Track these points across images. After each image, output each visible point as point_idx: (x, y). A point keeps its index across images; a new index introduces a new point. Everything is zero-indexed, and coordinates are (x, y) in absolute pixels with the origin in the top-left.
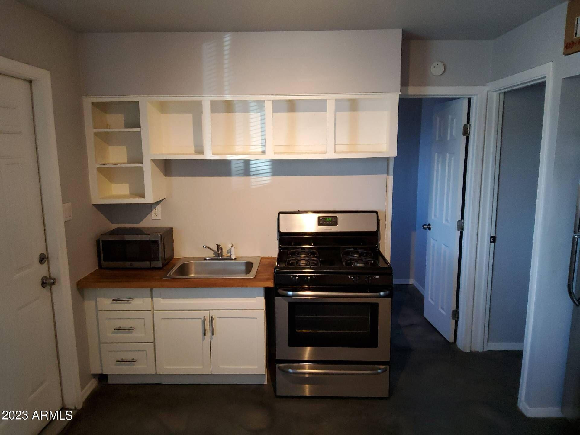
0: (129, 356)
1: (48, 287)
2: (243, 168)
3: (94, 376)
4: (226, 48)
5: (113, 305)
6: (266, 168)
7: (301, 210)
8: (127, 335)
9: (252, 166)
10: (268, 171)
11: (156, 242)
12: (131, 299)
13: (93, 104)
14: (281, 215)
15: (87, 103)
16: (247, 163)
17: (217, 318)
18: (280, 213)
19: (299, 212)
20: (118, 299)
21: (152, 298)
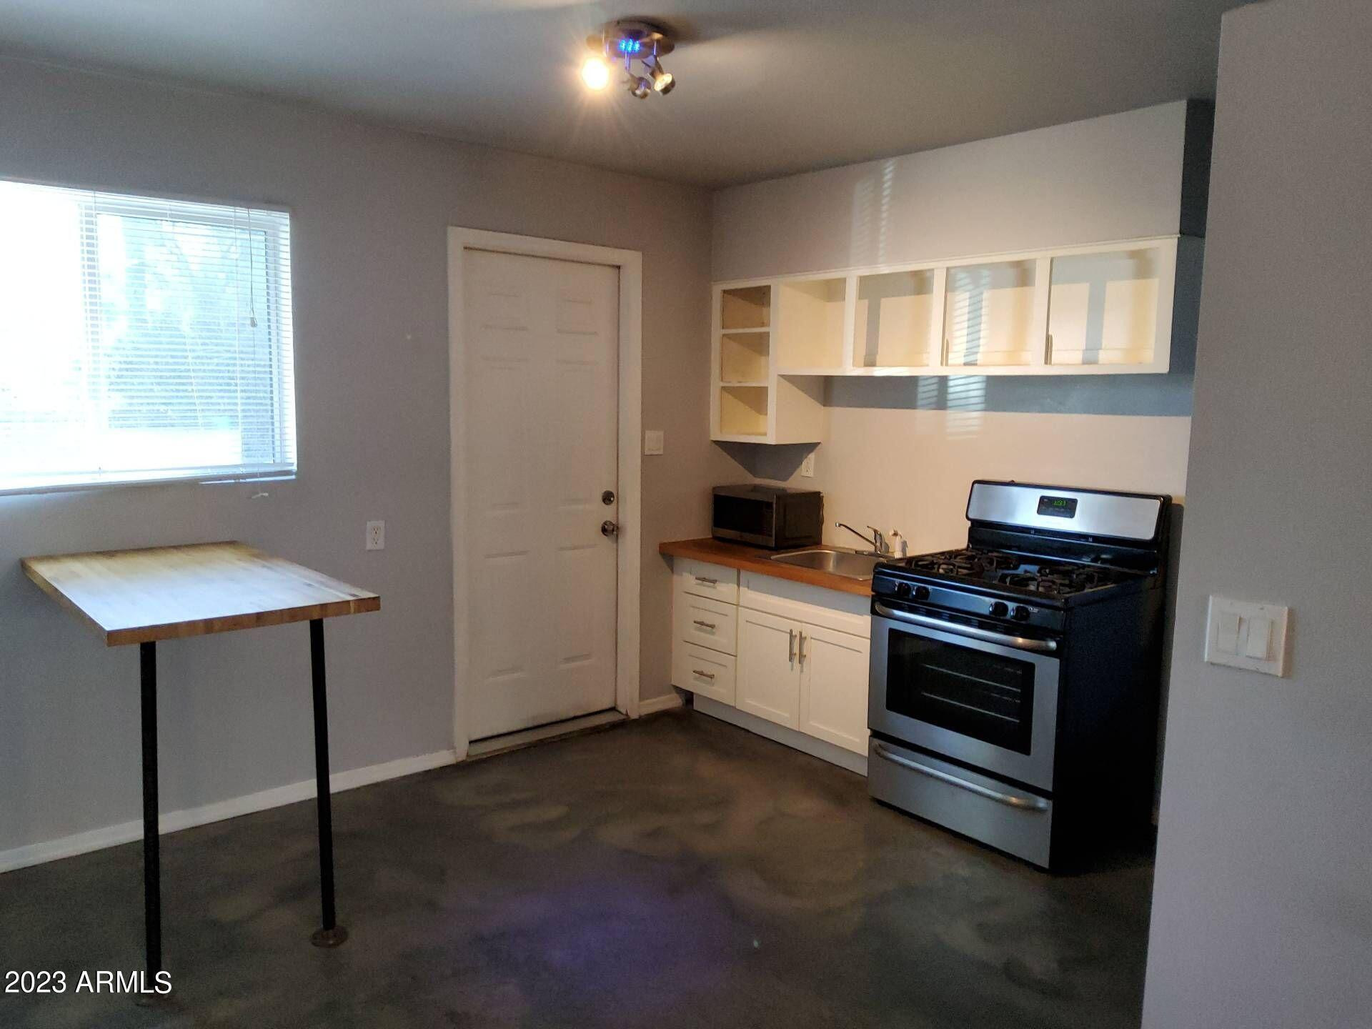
0: (708, 669)
1: (613, 537)
2: (935, 393)
3: (678, 690)
4: (885, 193)
5: (698, 586)
6: (976, 391)
7: (1017, 480)
8: (708, 636)
9: (951, 390)
10: (977, 400)
11: (769, 505)
12: (714, 582)
13: (725, 292)
14: (976, 485)
15: (717, 290)
16: (943, 381)
17: (812, 638)
18: (975, 482)
19: (1012, 484)
20: (704, 580)
21: (739, 585)
